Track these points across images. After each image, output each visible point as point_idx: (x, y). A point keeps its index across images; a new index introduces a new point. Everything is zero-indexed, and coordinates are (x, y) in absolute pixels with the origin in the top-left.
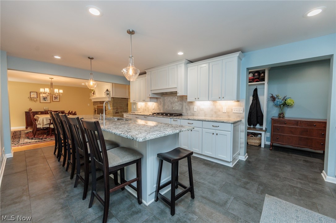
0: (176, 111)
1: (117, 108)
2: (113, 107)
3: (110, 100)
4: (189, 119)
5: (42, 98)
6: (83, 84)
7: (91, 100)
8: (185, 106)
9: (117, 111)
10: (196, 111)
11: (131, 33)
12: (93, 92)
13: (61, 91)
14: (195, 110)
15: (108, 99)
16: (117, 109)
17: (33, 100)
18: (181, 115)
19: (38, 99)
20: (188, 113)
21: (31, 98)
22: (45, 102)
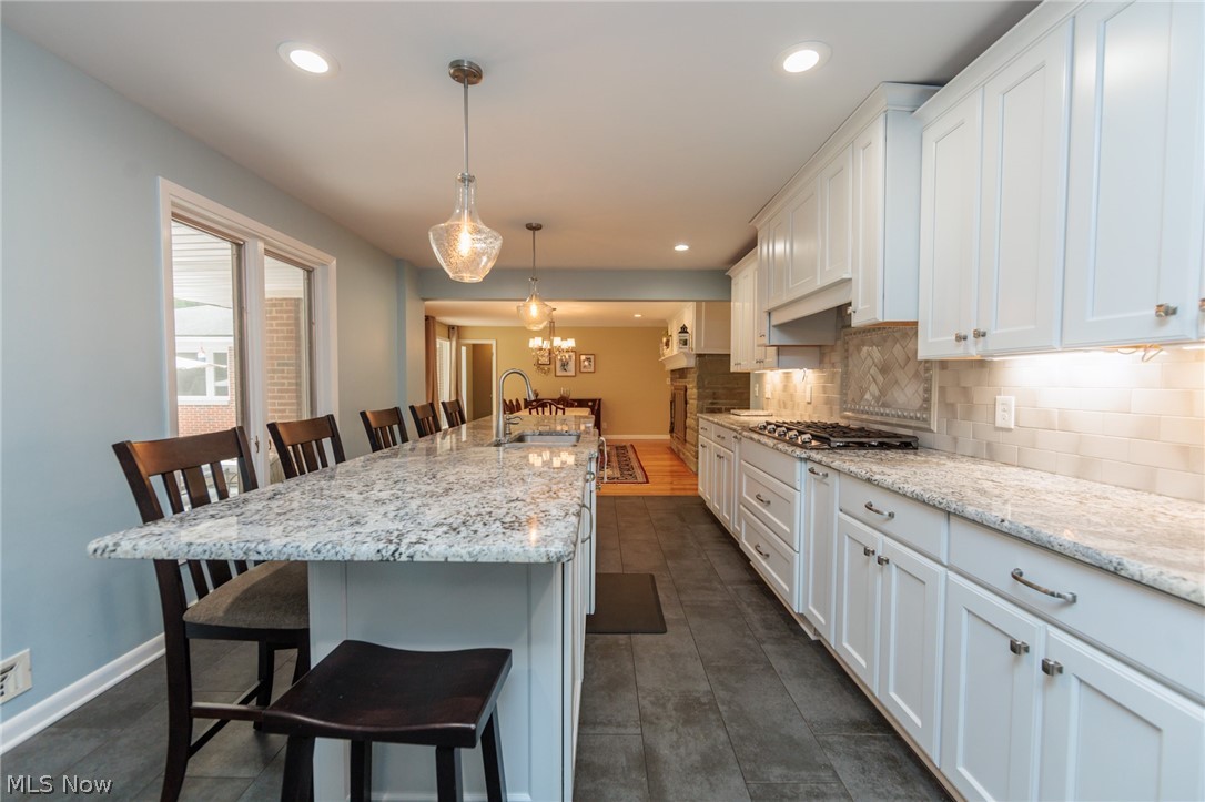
0: (895, 421)
1: (714, 393)
2: (699, 388)
3: (692, 363)
4: (869, 480)
5: (558, 364)
6: (637, 316)
7: (664, 366)
8: (942, 389)
9: (713, 403)
10: (1009, 430)
12: (664, 340)
13: (570, 343)
14: (1005, 418)
15: (685, 360)
16: (715, 396)
17: (543, 369)
18: (908, 445)
19: (552, 367)
20: (955, 440)
21: (539, 365)
22: (565, 373)
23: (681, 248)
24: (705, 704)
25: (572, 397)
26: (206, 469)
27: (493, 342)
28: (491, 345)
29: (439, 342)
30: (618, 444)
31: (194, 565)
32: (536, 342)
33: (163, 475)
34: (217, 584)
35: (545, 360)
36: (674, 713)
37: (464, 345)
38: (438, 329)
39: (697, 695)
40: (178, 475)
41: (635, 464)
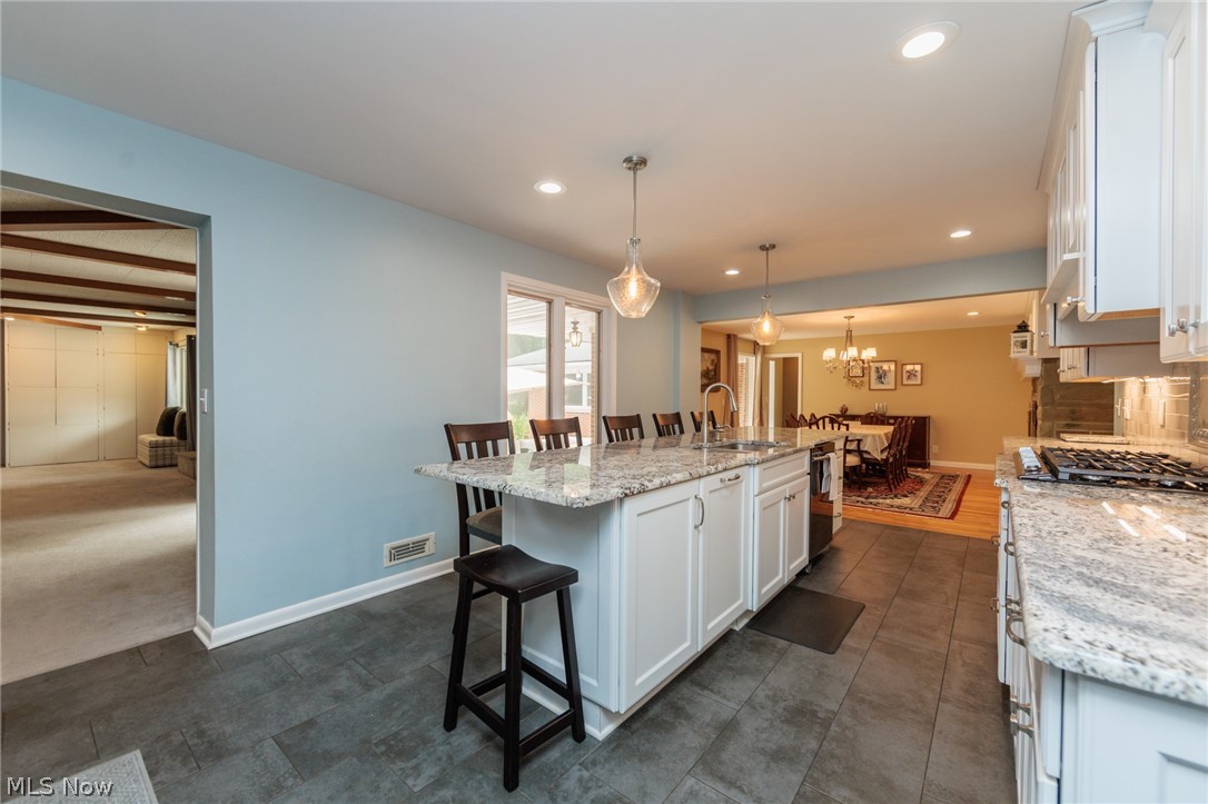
2: (1045, 405)
3: (1037, 371)
5: (874, 376)
6: (972, 314)
11: (637, 164)
17: (853, 382)
19: (866, 379)
21: (850, 378)
22: (882, 387)
23: (961, 234)
24: (819, 718)
25: (889, 413)
26: (489, 443)
27: (799, 355)
28: (797, 358)
29: (742, 359)
30: (944, 472)
31: (476, 490)
32: (829, 354)
33: (467, 443)
34: (487, 508)
35: (858, 372)
36: (781, 710)
37: (773, 359)
38: (740, 345)
39: (818, 709)
40: (474, 445)
41: (953, 497)
